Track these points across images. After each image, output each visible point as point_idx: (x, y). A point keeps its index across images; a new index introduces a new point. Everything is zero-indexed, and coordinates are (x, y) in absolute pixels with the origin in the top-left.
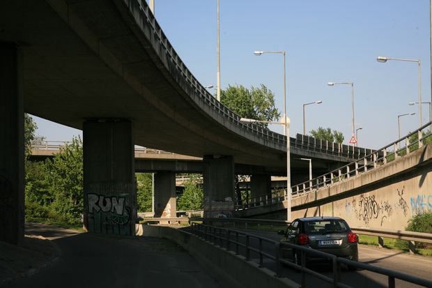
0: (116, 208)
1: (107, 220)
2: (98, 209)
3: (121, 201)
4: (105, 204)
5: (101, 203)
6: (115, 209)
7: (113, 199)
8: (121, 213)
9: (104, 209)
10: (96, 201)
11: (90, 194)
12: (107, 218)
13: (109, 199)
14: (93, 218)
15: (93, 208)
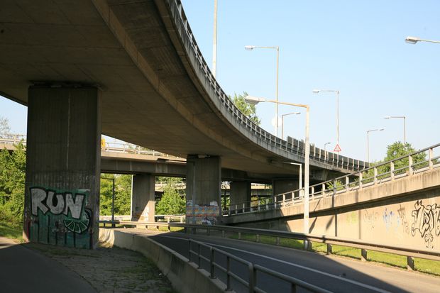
0: (71, 209)
1: (57, 225)
2: (44, 209)
3: (79, 199)
4: (55, 202)
5: (49, 202)
6: (69, 210)
7: (67, 195)
8: (78, 217)
9: (53, 210)
10: (42, 199)
11: (34, 188)
12: (57, 223)
13: (61, 196)
14: (37, 222)
15: (38, 208)
